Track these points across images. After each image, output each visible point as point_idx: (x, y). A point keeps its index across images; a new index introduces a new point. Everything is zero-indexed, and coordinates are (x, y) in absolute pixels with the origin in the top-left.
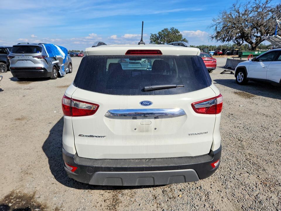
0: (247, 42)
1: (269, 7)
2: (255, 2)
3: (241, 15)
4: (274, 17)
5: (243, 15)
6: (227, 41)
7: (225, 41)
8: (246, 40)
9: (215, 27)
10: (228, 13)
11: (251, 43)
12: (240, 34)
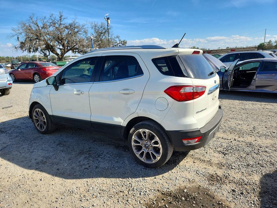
0: (54, 53)
1: (64, 25)
2: (50, 18)
3: (40, 28)
4: (70, 33)
5: (42, 28)
6: (33, 52)
7: (31, 53)
8: (52, 52)
9: (16, 37)
10: (27, 25)
11: (57, 54)
12: (44, 46)
